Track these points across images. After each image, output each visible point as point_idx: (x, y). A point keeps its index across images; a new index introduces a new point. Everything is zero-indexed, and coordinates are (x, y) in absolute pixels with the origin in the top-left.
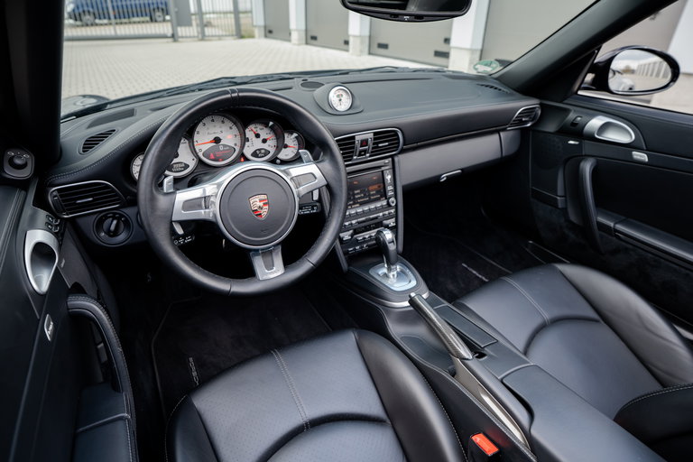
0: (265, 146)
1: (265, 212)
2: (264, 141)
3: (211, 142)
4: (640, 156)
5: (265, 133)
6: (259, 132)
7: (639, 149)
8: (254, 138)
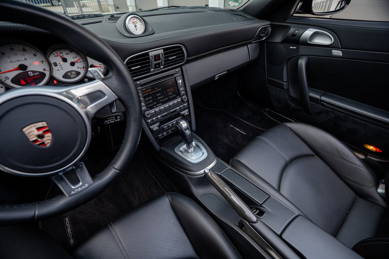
0: (75, 68)
1: (48, 139)
2: (73, 64)
3: (16, 69)
4: (337, 53)
5: (71, 57)
6: (65, 56)
7: (336, 48)
8: (62, 63)
